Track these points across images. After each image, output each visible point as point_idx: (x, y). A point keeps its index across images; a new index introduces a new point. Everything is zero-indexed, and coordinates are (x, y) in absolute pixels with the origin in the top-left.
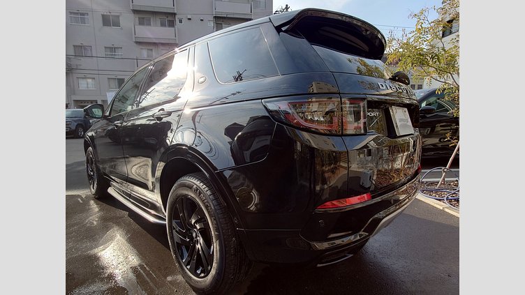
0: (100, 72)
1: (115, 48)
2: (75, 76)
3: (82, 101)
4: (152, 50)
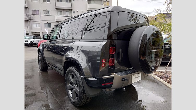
0: (42, 21)
2: (32, 22)
4: (62, 12)
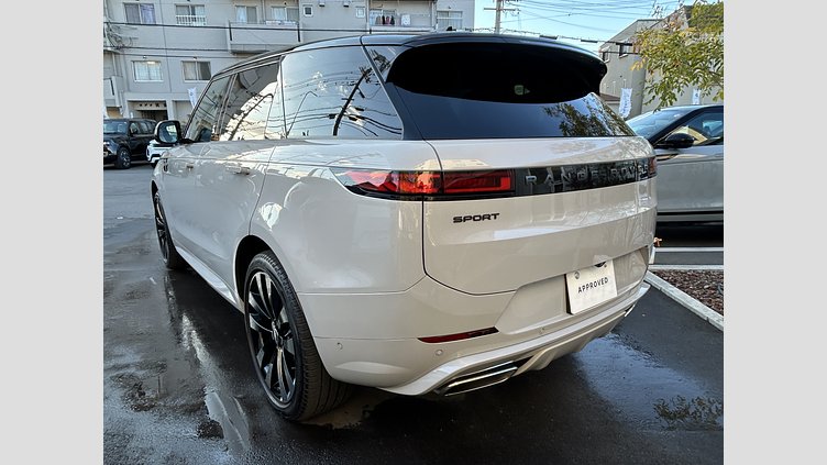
0: (170, 53)
1: (193, 7)
2: (129, 59)
3: (141, 103)
4: (255, 8)
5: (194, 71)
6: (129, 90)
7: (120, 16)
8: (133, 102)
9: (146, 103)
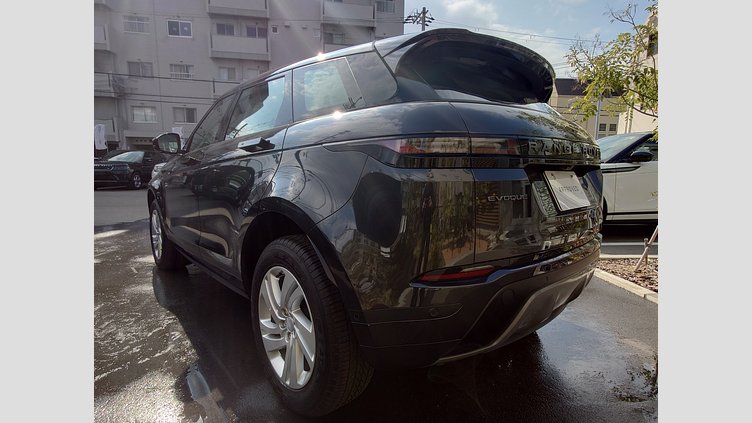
0: (163, 99)
1: (185, 66)
2: (129, 104)
3: (137, 139)
4: (234, 69)
5: (182, 116)
6: (127, 128)
7: (124, 69)
8: (130, 139)
9: (142, 139)
